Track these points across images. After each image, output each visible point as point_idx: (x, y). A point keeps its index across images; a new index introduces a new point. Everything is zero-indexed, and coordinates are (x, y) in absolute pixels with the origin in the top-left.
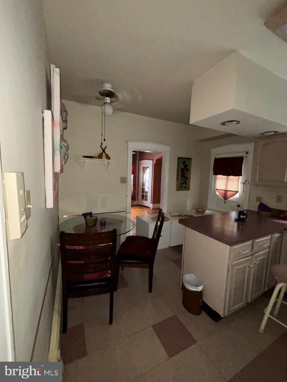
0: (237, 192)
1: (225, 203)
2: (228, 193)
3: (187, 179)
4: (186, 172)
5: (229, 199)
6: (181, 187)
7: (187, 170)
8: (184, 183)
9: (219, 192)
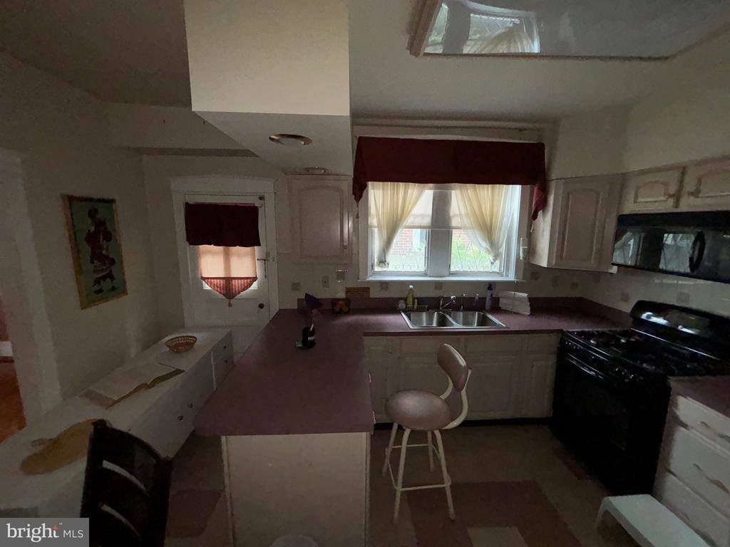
0: (255, 279)
1: (230, 305)
2: (235, 283)
3: (113, 262)
4: (105, 244)
5: (238, 296)
6: (100, 291)
7: (108, 237)
8: (104, 278)
9: (211, 285)
